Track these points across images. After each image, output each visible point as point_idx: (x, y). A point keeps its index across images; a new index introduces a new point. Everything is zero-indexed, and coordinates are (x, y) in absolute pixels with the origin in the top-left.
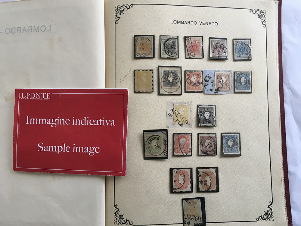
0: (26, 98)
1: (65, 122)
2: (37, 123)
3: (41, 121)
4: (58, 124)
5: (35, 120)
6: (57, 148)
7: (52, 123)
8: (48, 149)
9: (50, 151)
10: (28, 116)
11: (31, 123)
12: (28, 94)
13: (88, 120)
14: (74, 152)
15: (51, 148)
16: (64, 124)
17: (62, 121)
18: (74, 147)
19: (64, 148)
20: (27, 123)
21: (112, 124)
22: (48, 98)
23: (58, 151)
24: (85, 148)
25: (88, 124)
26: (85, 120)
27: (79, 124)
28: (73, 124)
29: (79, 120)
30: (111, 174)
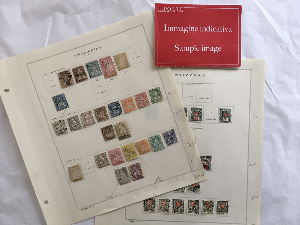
1: (195, 29)
2: (173, 30)
3: (176, 28)
4: (189, 31)
5: (172, 28)
6: (190, 48)
7: (184, 30)
8: (183, 49)
9: (184, 50)
10: (166, 25)
11: (168, 30)
12: (166, 8)
13: (212, 28)
14: (202, 51)
15: (185, 48)
16: (194, 31)
17: (192, 29)
18: (202, 47)
19: (195, 48)
20: (165, 30)
21: (230, 31)
22: (181, 11)
23: (191, 50)
24: (211, 48)
25: (212, 31)
26: (210, 28)
27: (205, 31)
28: (201, 31)
29: (205, 28)
30: (231, 66)
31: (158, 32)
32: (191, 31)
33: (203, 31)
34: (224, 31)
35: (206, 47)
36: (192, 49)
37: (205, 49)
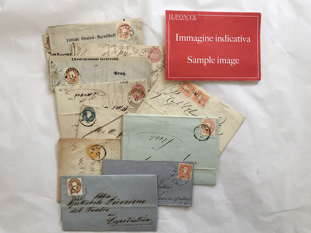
1: (209, 39)
2: (185, 40)
3: (188, 38)
4: (203, 41)
6: (204, 60)
7: (198, 40)
8: (197, 61)
10: (177, 34)
11: (180, 40)
14: (218, 63)
18: (218, 59)
20: (177, 40)
21: (248, 41)
22: (194, 19)
24: (227, 60)
26: (226, 38)
29: (220, 37)
30: (249, 79)
31: (169, 42)
32: (206, 41)
33: (219, 41)
34: (241, 41)
35: (222, 59)
36: (207, 61)
37: (221, 61)
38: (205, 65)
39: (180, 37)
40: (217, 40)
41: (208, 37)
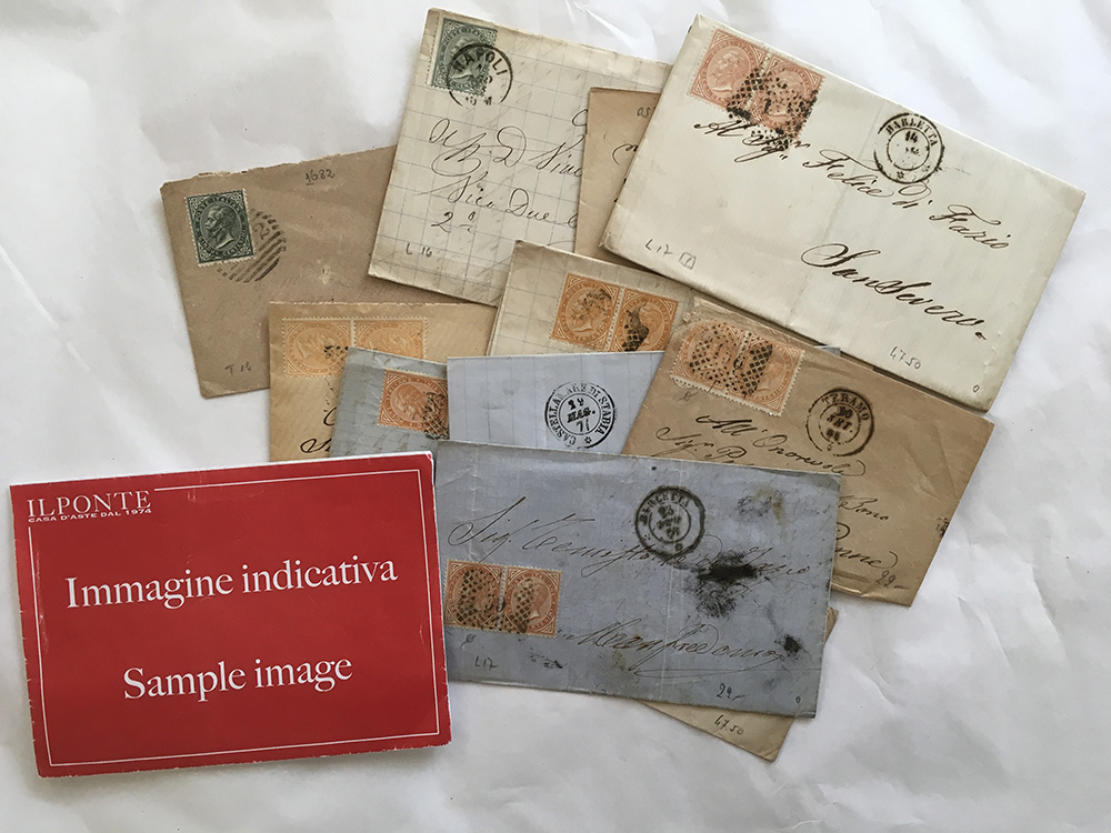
0: (56, 515)
1: (216, 586)
2: (109, 602)
3: (124, 590)
4: (190, 595)
5: (103, 592)
6: (197, 681)
7: (165, 594)
8: (165, 689)
9: (170, 693)
10: (71, 581)
11: (86, 604)
12: (64, 502)
13: (298, 571)
14: (260, 685)
15: (175, 682)
16: (211, 593)
17: (205, 584)
18: (258, 670)
20: (73, 604)
22: (143, 508)
23: (203, 690)
24: (299, 669)
25: (300, 586)
26: (288, 572)
27: (268, 588)
28: (247, 590)
29: (265, 573)
30: (401, 744)
31: (38, 617)
32: (200, 594)
33: (257, 589)
34: (357, 581)
35: (278, 667)
36: (208, 681)
37: (269, 676)
38: (203, 699)
39: (85, 589)
40: (252, 586)
41: (208, 578)
